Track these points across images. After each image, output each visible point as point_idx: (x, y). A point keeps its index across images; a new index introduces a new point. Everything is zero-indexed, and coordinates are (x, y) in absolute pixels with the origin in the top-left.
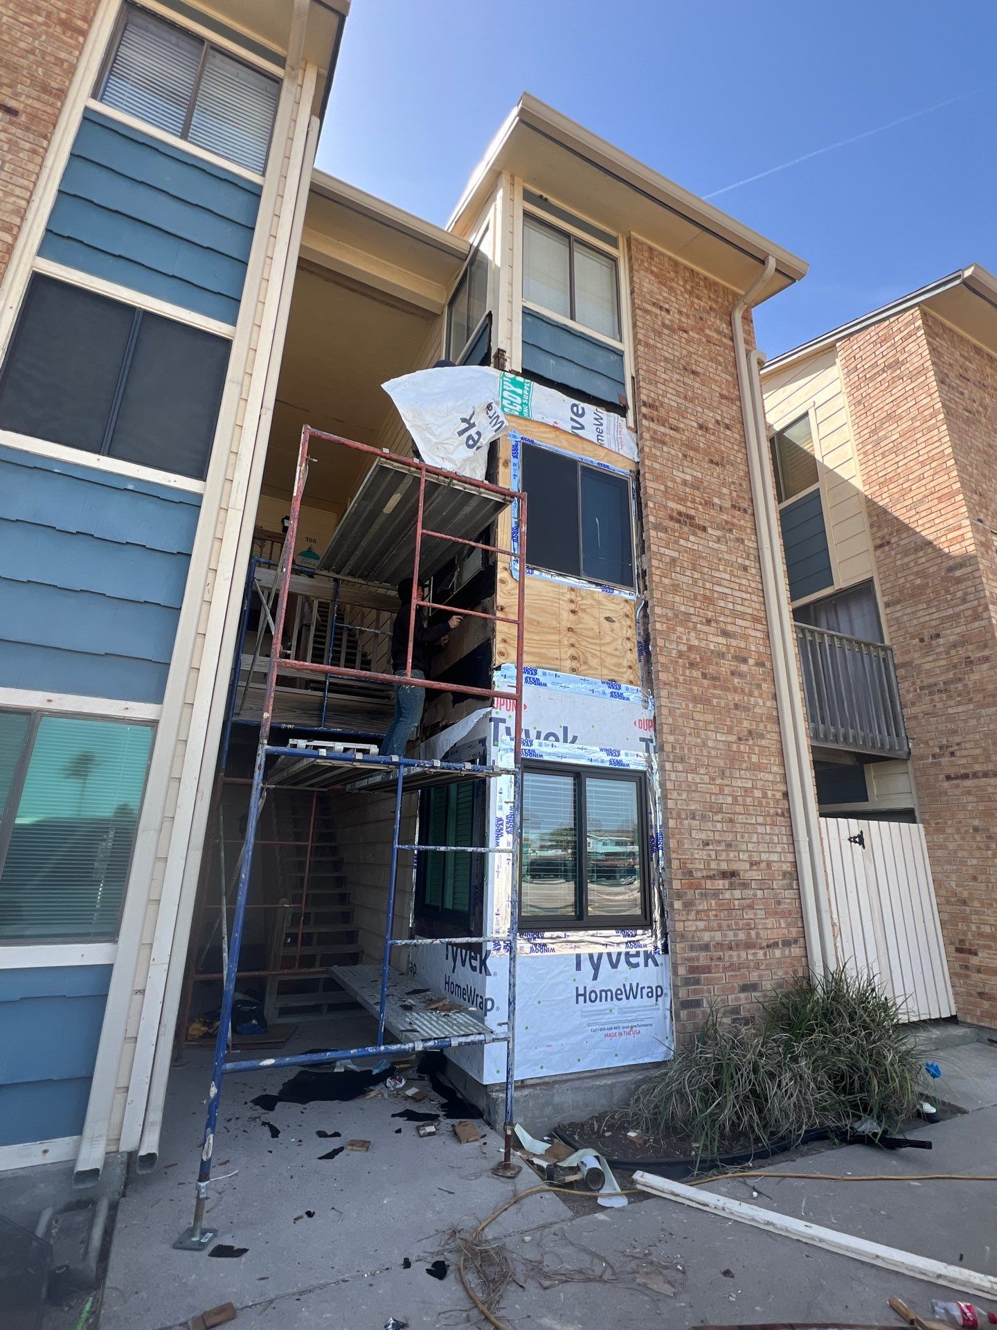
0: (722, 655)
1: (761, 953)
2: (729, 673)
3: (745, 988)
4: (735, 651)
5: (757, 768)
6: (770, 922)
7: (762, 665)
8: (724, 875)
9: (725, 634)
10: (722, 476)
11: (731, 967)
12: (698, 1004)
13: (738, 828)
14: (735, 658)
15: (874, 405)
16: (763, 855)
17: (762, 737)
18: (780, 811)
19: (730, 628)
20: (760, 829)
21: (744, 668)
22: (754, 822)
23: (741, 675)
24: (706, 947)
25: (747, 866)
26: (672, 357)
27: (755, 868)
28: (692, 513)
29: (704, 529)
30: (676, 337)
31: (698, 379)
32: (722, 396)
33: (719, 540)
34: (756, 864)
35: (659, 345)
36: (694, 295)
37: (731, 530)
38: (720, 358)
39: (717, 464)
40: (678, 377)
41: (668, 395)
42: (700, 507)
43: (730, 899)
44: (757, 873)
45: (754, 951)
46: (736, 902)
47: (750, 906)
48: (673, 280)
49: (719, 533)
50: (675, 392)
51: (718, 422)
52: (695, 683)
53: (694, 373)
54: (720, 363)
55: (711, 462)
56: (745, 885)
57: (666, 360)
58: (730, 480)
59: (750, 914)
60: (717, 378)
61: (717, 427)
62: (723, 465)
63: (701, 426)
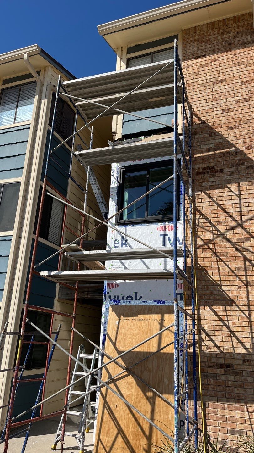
10: (238, 134)
11: (223, 418)
25: (241, 362)
26: (205, 81)
27: (247, 363)
28: (213, 164)
29: (222, 171)
30: (209, 68)
31: (224, 84)
32: (242, 83)
33: (232, 173)
34: (248, 362)
35: (196, 80)
36: (225, 33)
37: (243, 164)
38: (243, 60)
39: (235, 128)
40: (209, 91)
41: (201, 105)
42: (219, 160)
43: (225, 381)
44: (248, 367)
45: (242, 412)
46: (230, 383)
47: (241, 386)
48: (210, 35)
49: (233, 169)
50: (205, 101)
51: (238, 102)
52: (207, 260)
53: (220, 81)
54: (242, 63)
55: (231, 128)
56: (238, 373)
57: (201, 85)
58: (245, 133)
59: (241, 391)
60: (239, 74)
61: (237, 105)
62: (239, 126)
63: (224, 111)
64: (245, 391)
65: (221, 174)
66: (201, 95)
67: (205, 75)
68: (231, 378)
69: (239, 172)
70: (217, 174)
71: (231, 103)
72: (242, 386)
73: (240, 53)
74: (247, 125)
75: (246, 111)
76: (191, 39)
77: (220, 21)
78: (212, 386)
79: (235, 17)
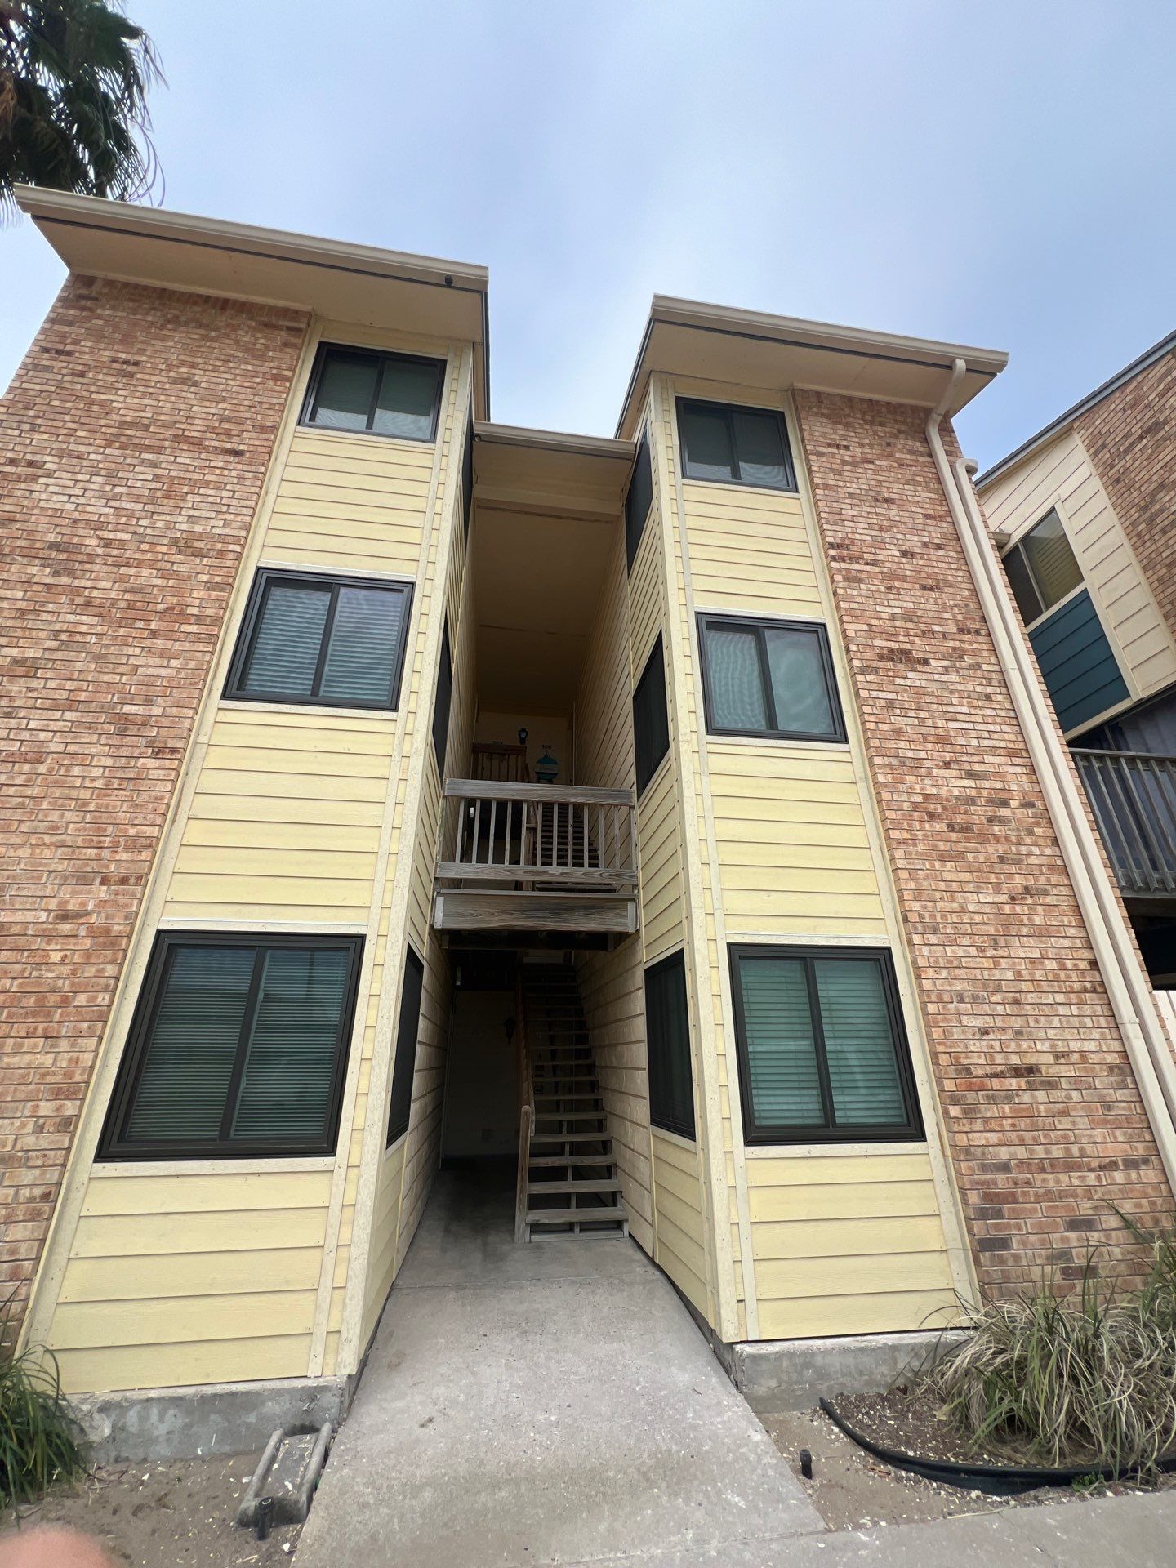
0: (972, 801)
1: (1091, 1178)
2: (985, 822)
3: (1074, 1225)
4: (989, 793)
5: (1044, 933)
6: (1099, 1135)
7: (1032, 805)
8: (1017, 1071)
9: (971, 775)
10: (939, 601)
11: (1048, 1194)
12: (1004, 1244)
13: (1029, 1010)
14: (991, 801)
15: (1137, 479)
16: (1071, 1043)
17: (1046, 893)
18: (1088, 985)
19: (977, 767)
20: (1062, 1010)
21: (1004, 812)
22: (1050, 1000)
23: (1002, 821)
24: (1004, 1167)
25: (1051, 1059)
26: (858, 492)
27: (1062, 1061)
28: (907, 646)
29: (926, 662)
30: (860, 470)
31: (894, 507)
32: (927, 517)
33: (946, 671)
34: (1063, 1056)
35: (841, 484)
36: (877, 423)
37: (961, 657)
38: (918, 478)
39: (931, 589)
40: (869, 509)
41: (859, 531)
42: (917, 640)
43: (1031, 1103)
44: (1067, 1067)
45: (1079, 1174)
46: (1042, 1107)
47: (1064, 1112)
48: (849, 416)
49: (946, 663)
50: (866, 526)
51: (925, 545)
52: (939, 837)
53: (887, 501)
54: (919, 484)
55: (924, 588)
56: (1051, 1085)
57: (851, 495)
58: (951, 602)
59: (1065, 1123)
60: (917, 499)
61: (925, 551)
62: (939, 589)
63: (904, 554)
64: (1074, 1123)
65: (926, 669)
66: (855, 513)
67: (855, 480)
68: (1041, 1096)
69: (958, 672)
70: (920, 667)
71: (915, 543)
72: (1065, 1114)
73: (910, 466)
74: (951, 590)
75: (944, 565)
76: (815, 409)
77: (862, 400)
78: (1010, 1121)
79: (888, 404)
